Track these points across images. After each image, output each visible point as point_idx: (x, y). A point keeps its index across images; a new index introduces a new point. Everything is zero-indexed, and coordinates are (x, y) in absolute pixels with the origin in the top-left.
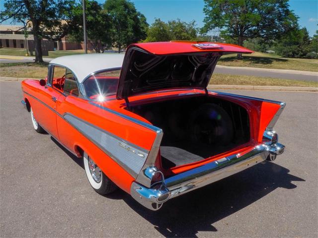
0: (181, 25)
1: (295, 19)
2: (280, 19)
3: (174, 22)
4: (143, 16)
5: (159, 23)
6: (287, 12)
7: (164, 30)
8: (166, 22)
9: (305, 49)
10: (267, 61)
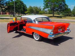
0: (37, 8)
1: (67, 6)
2: (63, 6)
3: (35, 7)
4: (25, 5)
5: (31, 7)
6: (65, 4)
7: (32, 9)
8: (33, 7)
9: (70, 14)
10: (61, 17)
